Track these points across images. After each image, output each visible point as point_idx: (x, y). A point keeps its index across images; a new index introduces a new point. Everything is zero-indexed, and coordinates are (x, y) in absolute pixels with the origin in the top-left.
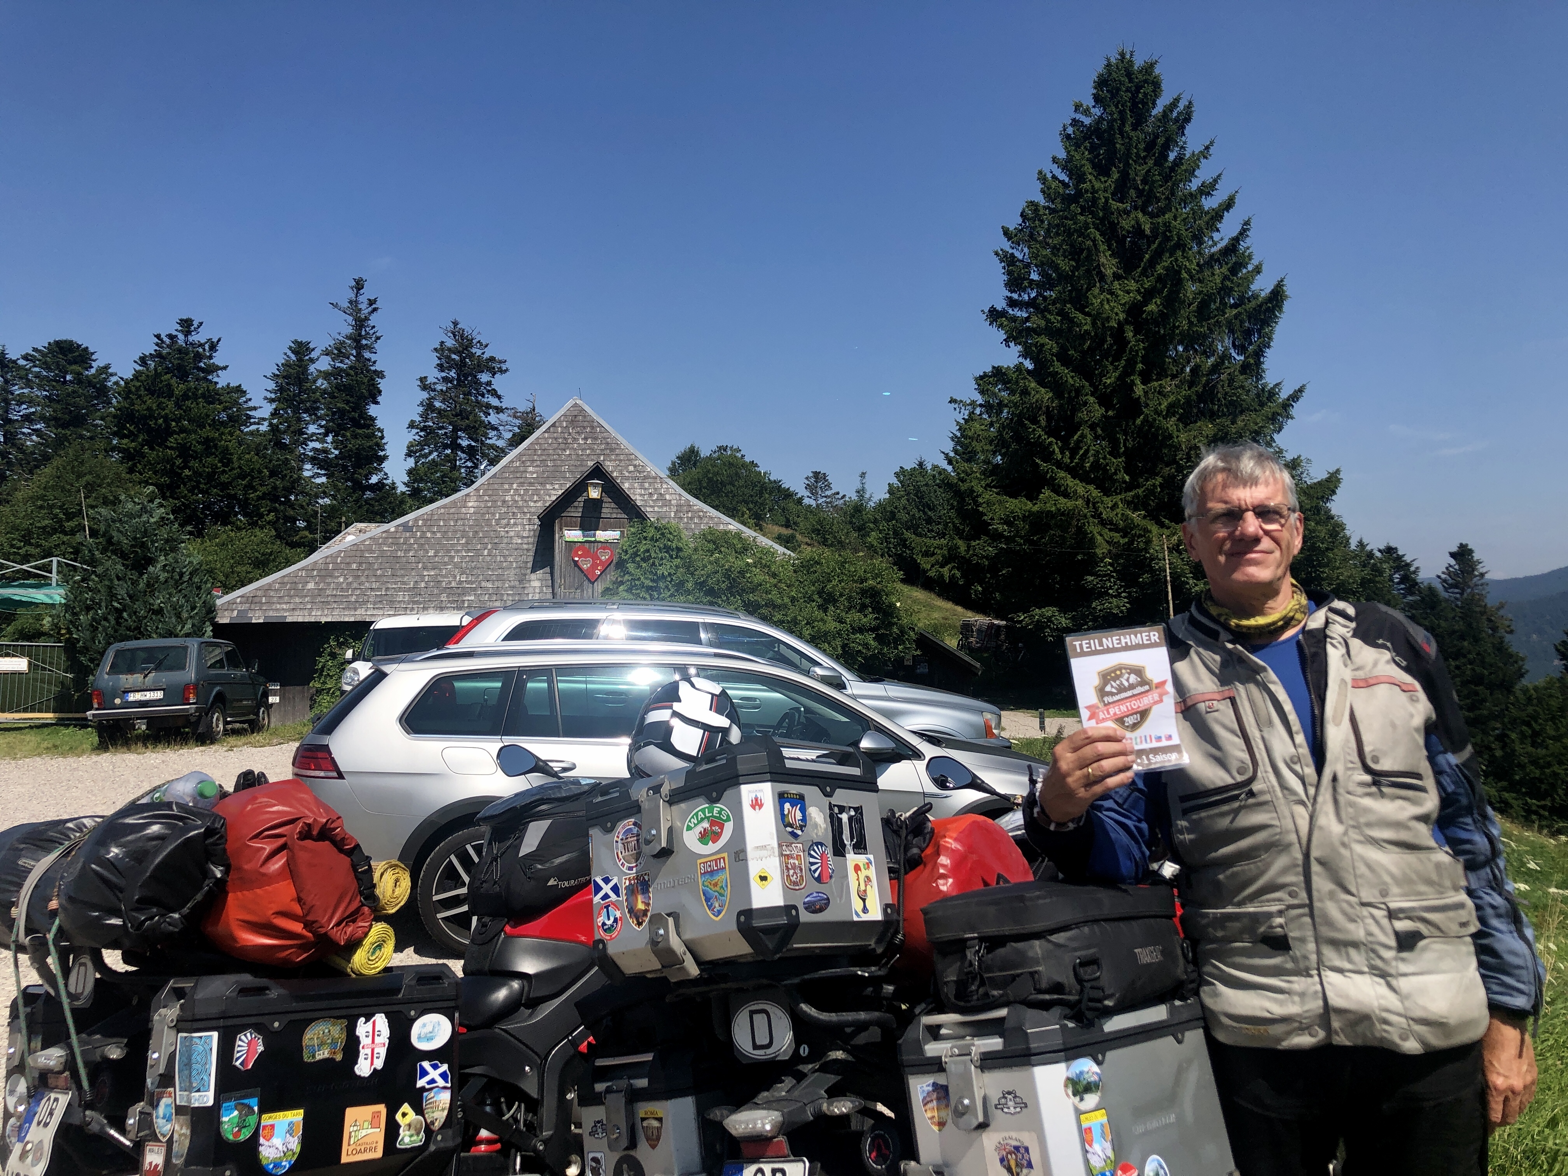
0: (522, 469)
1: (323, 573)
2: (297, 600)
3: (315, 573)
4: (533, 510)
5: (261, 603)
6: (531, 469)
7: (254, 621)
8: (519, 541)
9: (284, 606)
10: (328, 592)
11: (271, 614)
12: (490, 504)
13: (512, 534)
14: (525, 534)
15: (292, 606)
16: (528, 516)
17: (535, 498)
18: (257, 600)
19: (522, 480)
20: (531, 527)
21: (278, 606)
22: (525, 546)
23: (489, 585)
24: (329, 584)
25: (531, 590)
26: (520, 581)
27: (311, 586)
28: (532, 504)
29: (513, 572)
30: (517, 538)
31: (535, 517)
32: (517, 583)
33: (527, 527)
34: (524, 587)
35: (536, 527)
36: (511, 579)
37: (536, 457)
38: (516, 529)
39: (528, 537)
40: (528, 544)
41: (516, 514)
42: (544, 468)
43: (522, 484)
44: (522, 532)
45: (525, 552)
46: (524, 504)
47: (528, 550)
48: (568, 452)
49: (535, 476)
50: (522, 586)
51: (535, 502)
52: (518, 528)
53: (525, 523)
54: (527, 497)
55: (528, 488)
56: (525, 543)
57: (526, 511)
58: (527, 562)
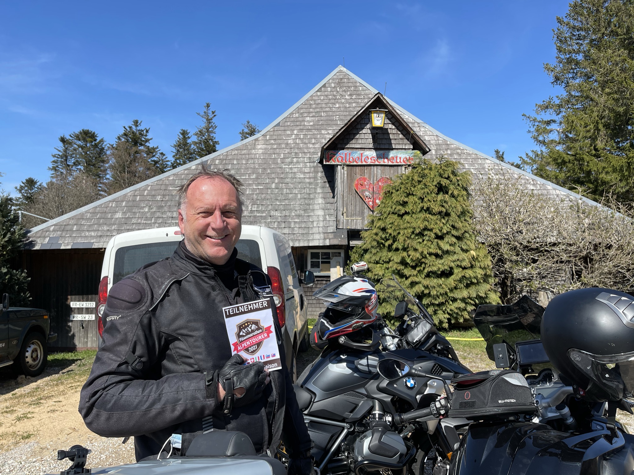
0: (300, 119)
1: (131, 204)
2: (105, 228)
3: (124, 204)
4: (312, 150)
5: (71, 230)
6: (308, 119)
7: (63, 247)
8: (302, 176)
9: (93, 234)
10: (134, 221)
11: (79, 240)
12: (275, 146)
13: (296, 170)
14: (307, 170)
15: (99, 234)
16: (308, 156)
17: (313, 141)
18: (68, 228)
19: (302, 127)
20: (312, 164)
21: (87, 234)
22: (307, 180)
23: (277, 214)
24: (135, 213)
25: (315, 219)
26: (305, 210)
27: (119, 215)
28: (311, 146)
29: (298, 202)
30: (300, 174)
31: (314, 156)
32: (302, 212)
33: (308, 164)
34: (309, 216)
35: (315, 164)
36: (297, 209)
37: (311, 110)
38: (299, 166)
39: (309, 173)
40: (310, 178)
41: (298, 154)
42: (318, 117)
43: (301, 130)
44: (304, 169)
45: (308, 185)
46: (305, 146)
47: (310, 183)
48: (337, 106)
49: (311, 124)
50: (307, 215)
51: (313, 144)
52: (300, 165)
53: (306, 161)
54: (307, 140)
55: (306, 133)
56: (307, 178)
57: (306, 151)
58: (310, 194)
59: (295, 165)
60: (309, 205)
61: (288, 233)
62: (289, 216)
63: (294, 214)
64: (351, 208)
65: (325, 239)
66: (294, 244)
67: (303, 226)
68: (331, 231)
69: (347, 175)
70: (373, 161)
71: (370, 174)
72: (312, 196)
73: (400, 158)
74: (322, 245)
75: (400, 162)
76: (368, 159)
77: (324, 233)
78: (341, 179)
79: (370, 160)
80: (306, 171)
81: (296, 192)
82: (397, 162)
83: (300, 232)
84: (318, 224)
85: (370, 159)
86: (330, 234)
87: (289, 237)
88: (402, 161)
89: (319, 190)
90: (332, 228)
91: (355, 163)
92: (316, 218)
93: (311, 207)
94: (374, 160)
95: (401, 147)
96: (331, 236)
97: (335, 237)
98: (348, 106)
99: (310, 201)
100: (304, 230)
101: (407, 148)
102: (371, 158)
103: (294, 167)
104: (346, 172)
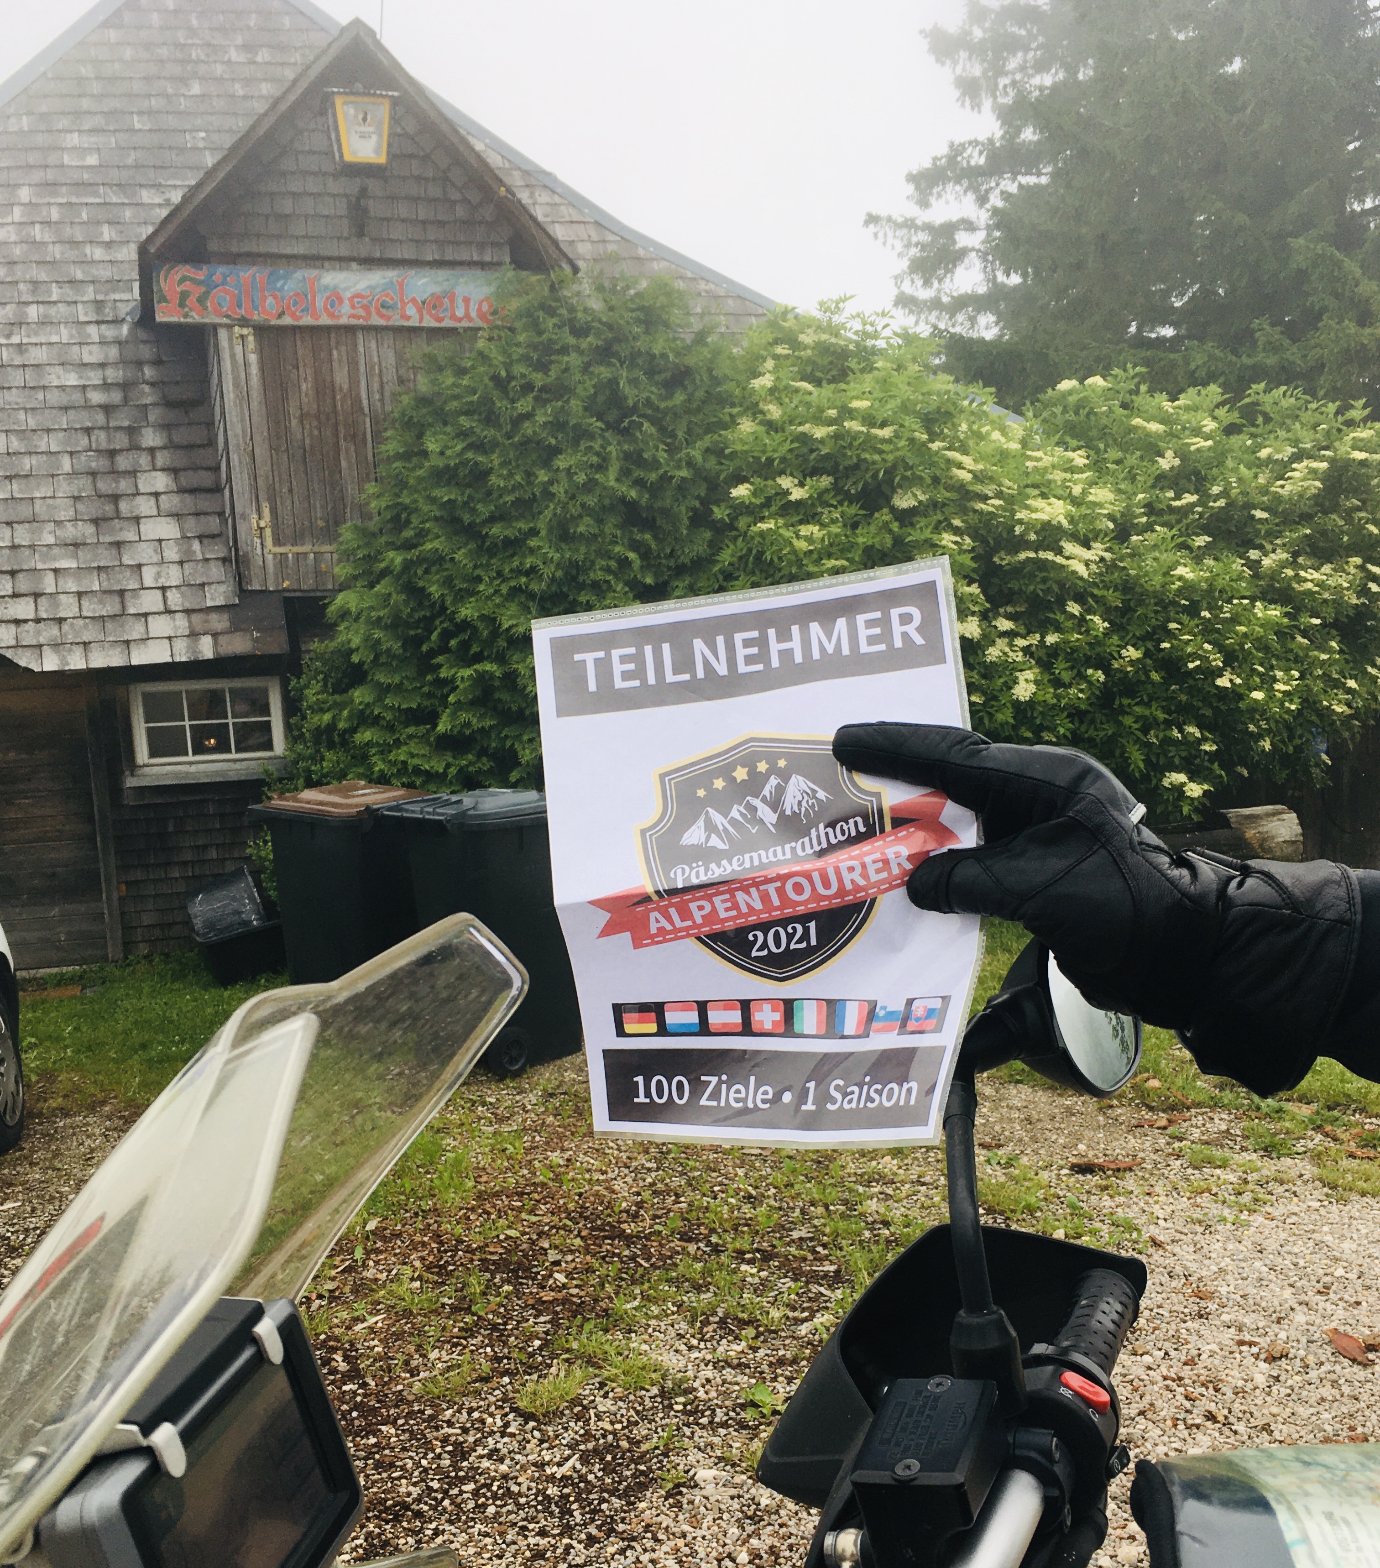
0: (40, 140)
4: (105, 273)
6: (74, 139)
8: (72, 379)
13: (38, 355)
14: (93, 355)
16: (90, 293)
17: (107, 233)
19: (50, 175)
20: (109, 332)
22: (96, 397)
25: (145, 553)
26: (98, 522)
28: (98, 253)
29: (65, 488)
30: (59, 370)
31: (117, 296)
32: (90, 529)
33: (92, 330)
34: (118, 545)
35: (125, 329)
36: (62, 515)
37: (85, 104)
38: (54, 339)
39: (102, 365)
40: (106, 386)
41: (43, 287)
42: (120, 136)
43: (51, 186)
44: (76, 348)
45: (100, 418)
46: (71, 254)
47: (108, 409)
48: (196, 89)
49: (92, 160)
50: (108, 539)
51: (109, 245)
52: (59, 333)
53: (82, 318)
54: (77, 228)
55: (74, 200)
56: (95, 387)
57: (79, 275)
58: (112, 454)
59: (36, 334)
60: (115, 498)
61: (31, 616)
62: (32, 547)
63: (51, 540)
64: (288, 503)
65: (193, 635)
66: (64, 661)
67: (96, 587)
68: (218, 603)
69: (262, 369)
70: (362, 312)
71: (353, 364)
72: (123, 462)
73: (466, 301)
74: (184, 659)
75: (467, 315)
76: (340, 300)
77: (188, 612)
78: (236, 385)
79: (346, 309)
80: (87, 359)
81: (54, 449)
82: (453, 317)
83: (85, 614)
84: (158, 575)
85: (347, 303)
86: (214, 616)
87: (38, 633)
88: (473, 314)
89: (151, 438)
90: (222, 588)
91: (287, 320)
92: (151, 551)
93: (123, 506)
94: (366, 308)
95: (465, 256)
96: (219, 622)
97: (235, 628)
98: (241, 92)
99: (117, 482)
100: (101, 602)
101: (488, 258)
102: (351, 299)
103: (34, 340)
104: (253, 358)
